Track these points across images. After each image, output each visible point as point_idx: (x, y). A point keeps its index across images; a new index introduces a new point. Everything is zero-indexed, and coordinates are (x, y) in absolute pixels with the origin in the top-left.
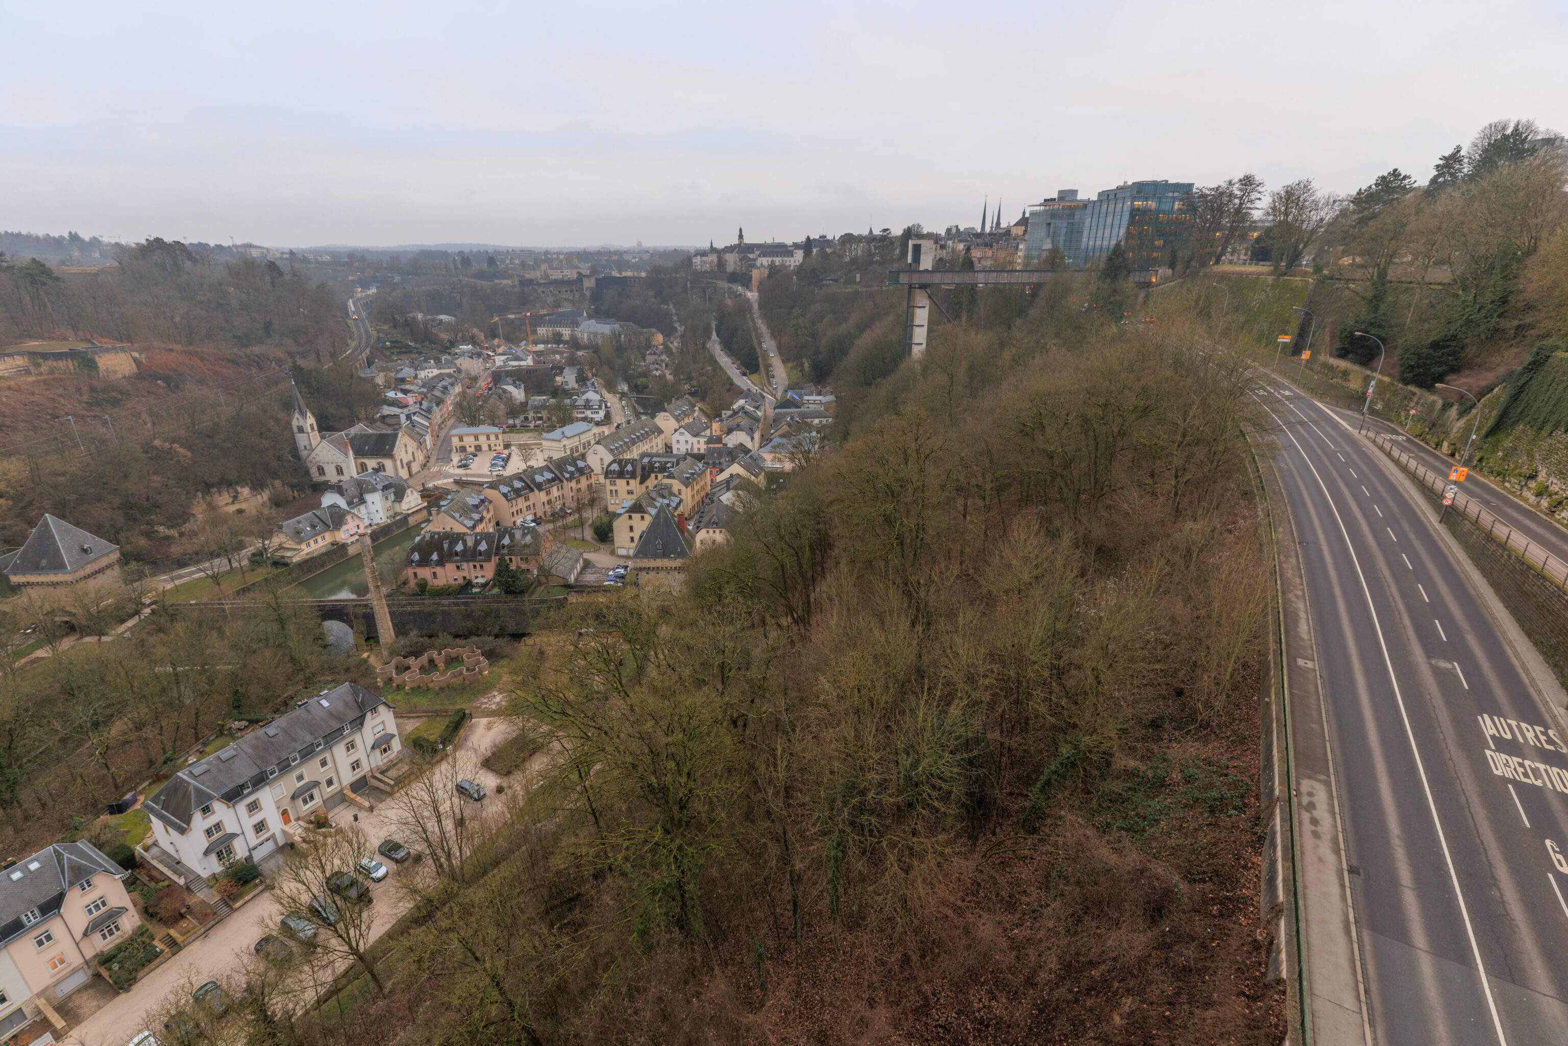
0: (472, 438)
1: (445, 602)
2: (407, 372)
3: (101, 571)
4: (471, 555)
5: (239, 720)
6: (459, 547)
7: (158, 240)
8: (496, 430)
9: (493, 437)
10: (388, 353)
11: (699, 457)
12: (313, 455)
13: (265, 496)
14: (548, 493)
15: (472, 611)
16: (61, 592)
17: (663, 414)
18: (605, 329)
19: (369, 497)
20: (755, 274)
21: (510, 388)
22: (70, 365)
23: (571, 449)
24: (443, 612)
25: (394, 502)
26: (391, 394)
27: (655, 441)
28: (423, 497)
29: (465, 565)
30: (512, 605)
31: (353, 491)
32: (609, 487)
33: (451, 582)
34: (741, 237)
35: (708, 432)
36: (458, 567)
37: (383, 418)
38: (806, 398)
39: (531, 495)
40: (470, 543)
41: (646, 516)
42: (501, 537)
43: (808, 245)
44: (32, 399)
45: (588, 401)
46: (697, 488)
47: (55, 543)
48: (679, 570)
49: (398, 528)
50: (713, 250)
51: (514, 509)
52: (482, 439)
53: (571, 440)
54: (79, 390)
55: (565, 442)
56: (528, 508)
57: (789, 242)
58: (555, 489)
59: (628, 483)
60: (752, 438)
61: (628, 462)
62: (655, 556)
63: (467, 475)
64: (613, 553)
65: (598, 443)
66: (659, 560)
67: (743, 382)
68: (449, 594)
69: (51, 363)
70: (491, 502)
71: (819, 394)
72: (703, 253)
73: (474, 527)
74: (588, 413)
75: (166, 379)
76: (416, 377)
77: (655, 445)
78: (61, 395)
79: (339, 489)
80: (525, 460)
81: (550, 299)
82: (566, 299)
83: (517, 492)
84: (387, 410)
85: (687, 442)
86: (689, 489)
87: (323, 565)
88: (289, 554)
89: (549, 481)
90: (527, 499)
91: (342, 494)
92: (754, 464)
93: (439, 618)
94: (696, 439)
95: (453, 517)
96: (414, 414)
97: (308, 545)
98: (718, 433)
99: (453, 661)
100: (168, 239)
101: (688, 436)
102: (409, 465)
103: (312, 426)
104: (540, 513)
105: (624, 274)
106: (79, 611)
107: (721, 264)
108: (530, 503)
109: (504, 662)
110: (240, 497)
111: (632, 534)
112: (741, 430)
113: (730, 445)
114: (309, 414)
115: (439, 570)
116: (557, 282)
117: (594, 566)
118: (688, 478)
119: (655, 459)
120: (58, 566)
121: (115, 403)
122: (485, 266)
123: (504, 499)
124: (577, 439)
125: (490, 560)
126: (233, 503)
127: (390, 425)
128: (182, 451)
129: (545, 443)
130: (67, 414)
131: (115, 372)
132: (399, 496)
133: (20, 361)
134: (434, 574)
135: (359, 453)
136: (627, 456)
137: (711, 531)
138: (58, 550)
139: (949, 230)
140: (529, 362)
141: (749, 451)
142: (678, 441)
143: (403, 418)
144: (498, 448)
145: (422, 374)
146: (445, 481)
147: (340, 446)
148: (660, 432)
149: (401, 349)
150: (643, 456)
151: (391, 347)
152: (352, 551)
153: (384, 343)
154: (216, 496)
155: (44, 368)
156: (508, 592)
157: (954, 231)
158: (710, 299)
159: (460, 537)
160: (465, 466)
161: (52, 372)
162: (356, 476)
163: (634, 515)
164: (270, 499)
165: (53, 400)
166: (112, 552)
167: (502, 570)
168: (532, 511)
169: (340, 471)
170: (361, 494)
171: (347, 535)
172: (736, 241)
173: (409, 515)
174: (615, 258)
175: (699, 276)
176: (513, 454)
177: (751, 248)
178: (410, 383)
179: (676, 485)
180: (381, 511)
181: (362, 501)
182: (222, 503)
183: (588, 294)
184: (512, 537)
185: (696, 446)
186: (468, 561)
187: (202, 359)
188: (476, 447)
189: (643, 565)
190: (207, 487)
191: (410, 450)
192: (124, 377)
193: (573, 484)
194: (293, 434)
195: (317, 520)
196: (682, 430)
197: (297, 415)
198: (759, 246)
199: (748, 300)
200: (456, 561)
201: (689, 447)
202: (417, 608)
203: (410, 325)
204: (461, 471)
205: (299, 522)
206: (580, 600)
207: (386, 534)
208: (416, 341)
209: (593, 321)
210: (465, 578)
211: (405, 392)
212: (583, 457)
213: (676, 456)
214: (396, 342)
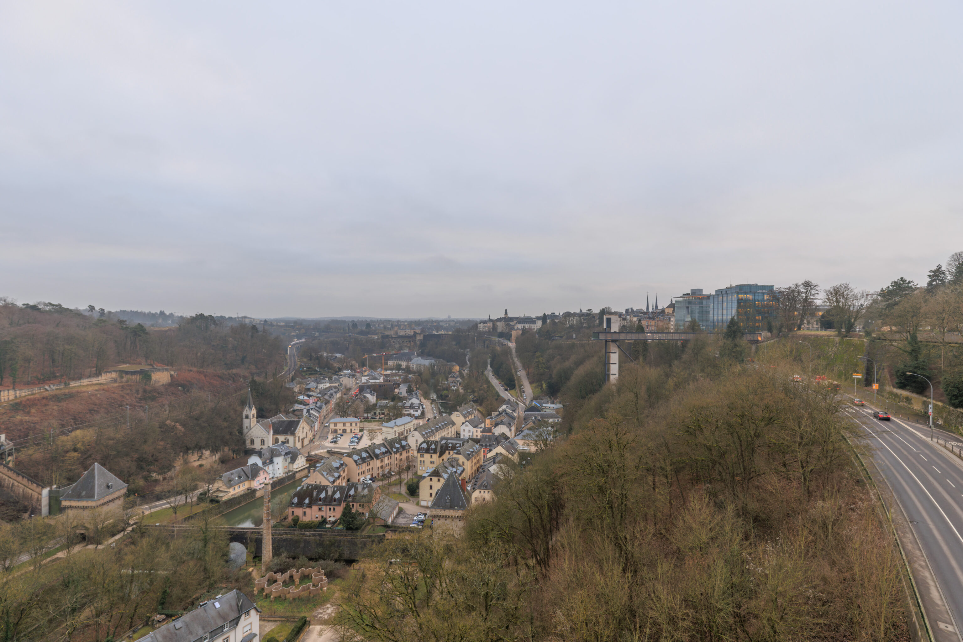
0: (342, 425)
1: (308, 533)
2: (313, 385)
3: (113, 500)
4: (329, 501)
5: (161, 614)
6: (323, 495)
7: (201, 315)
8: (356, 420)
9: (354, 424)
10: (304, 374)
11: (477, 441)
12: (250, 432)
13: (217, 457)
14: (382, 461)
15: (323, 541)
16: (86, 513)
17: (456, 413)
18: (426, 362)
19: (276, 460)
20: (514, 333)
21: (368, 395)
22: (137, 378)
23: (399, 433)
24: (305, 541)
25: (290, 463)
26: (301, 397)
27: (450, 430)
28: (307, 460)
29: (324, 508)
30: (349, 538)
31: (267, 455)
32: (419, 459)
33: (314, 519)
34: (506, 313)
35: (483, 425)
36: (320, 509)
37: (294, 411)
38: (544, 405)
39: (371, 462)
40: (330, 493)
41: (441, 479)
42: (349, 490)
43: (544, 318)
44: (113, 395)
45: (412, 404)
46: (474, 461)
47: (94, 482)
48: (459, 518)
49: (289, 480)
50: (490, 320)
51: (360, 471)
52: (348, 425)
53: (400, 428)
54: (137, 391)
55: (396, 428)
56: (368, 470)
57: (533, 316)
58: (386, 458)
59: (431, 456)
60: (510, 430)
61: (432, 442)
62: (445, 508)
63: (335, 448)
64: (418, 504)
65: (415, 430)
66: (447, 511)
67: (506, 395)
68: (311, 528)
69: (129, 376)
70: (346, 465)
71: (553, 403)
72: (484, 322)
73: (334, 482)
74: (412, 411)
75: (183, 386)
76: (316, 388)
77: (450, 432)
78: (128, 394)
79: (260, 454)
80: (371, 439)
81: (397, 346)
82: (406, 346)
83: (363, 460)
84: (297, 407)
85: (469, 431)
86: (470, 461)
87: (239, 503)
88: (221, 494)
89: (384, 453)
90: (368, 465)
91: (260, 457)
92: (511, 448)
93: (302, 545)
94: (475, 429)
95: (323, 475)
96: (312, 409)
97: (234, 489)
98: (489, 426)
99: (305, 578)
100: (206, 314)
101: (470, 427)
102: (303, 440)
103: (253, 415)
104: (375, 475)
105: (440, 333)
106: (91, 527)
107: (495, 328)
108: (370, 467)
109: (338, 581)
110: (203, 457)
111: (431, 491)
112: (504, 424)
113: (496, 434)
114: (253, 408)
115: (308, 510)
116: (402, 337)
117: (405, 513)
118: (469, 455)
119: (449, 441)
120: (90, 496)
121: (153, 399)
122: (364, 328)
123: (355, 464)
124: (403, 427)
125: (339, 505)
126: (198, 460)
127: (296, 416)
128: (180, 427)
129: (384, 429)
130: (127, 404)
131: (159, 382)
132: (293, 460)
133: (114, 375)
134: (305, 513)
135: (276, 432)
136: (432, 439)
137: (482, 491)
138: (94, 486)
139: (627, 310)
140: (381, 380)
141: (508, 438)
142: (464, 430)
143: (305, 411)
144: (356, 431)
145: (320, 386)
146: (322, 451)
147: (267, 427)
148: (453, 424)
149: (311, 372)
150: (442, 438)
151: (306, 371)
152: (258, 494)
153: (303, 368)
154: (190, 455)
155: (124, 379)
156: (348, 529)
157: (630, 310)
158: (488, 347)
159: (325, 488)
160: (335, 442)
161: (127, 381)
162: (271, 446)
163: (433, 478)
164: (219, 459)
165: (123, 396)
166: (123, 488)
167: (347, 513)
168: (371, 473)
169: (263, 442)
170: (272, 458)
171: (258, 484)
172: (503, 316)
173: (297, 472)
174: (435, 324)
175: (481, 334)
176: (364, 436)
177: (511, 319)
178: (313, 391)
179: (461, 459)
180: (281, 469)
181: (271, 462)
182: (192, 460)
183: (418, 343)
184: (356, 489)
185: (475, 434)
186: (326, 505)
187: (205, 376)
188: (343, 430)
189: (437, 514)
190: (187, 450)
191: (305, 431)
192: (163, 385)
193: (398, 456)
194: (242, 419)
195: (243, 473)
196: (467, 423)
197: (247, 408)
198: (516, 318)
199: (509, 347)
200: (320, 505)
201: (471, 434)
202: (289, 537)
203: (319, 359)
204: (332, 445)
205: (232, 474)
206: (394, 537)
207: (281, 484)
208: (320, 367)
209: (420, 358)
210: (322, 517)
211: (309, 396)
212: (406, 438)
213: (462, 440)
214: (309, 368)
